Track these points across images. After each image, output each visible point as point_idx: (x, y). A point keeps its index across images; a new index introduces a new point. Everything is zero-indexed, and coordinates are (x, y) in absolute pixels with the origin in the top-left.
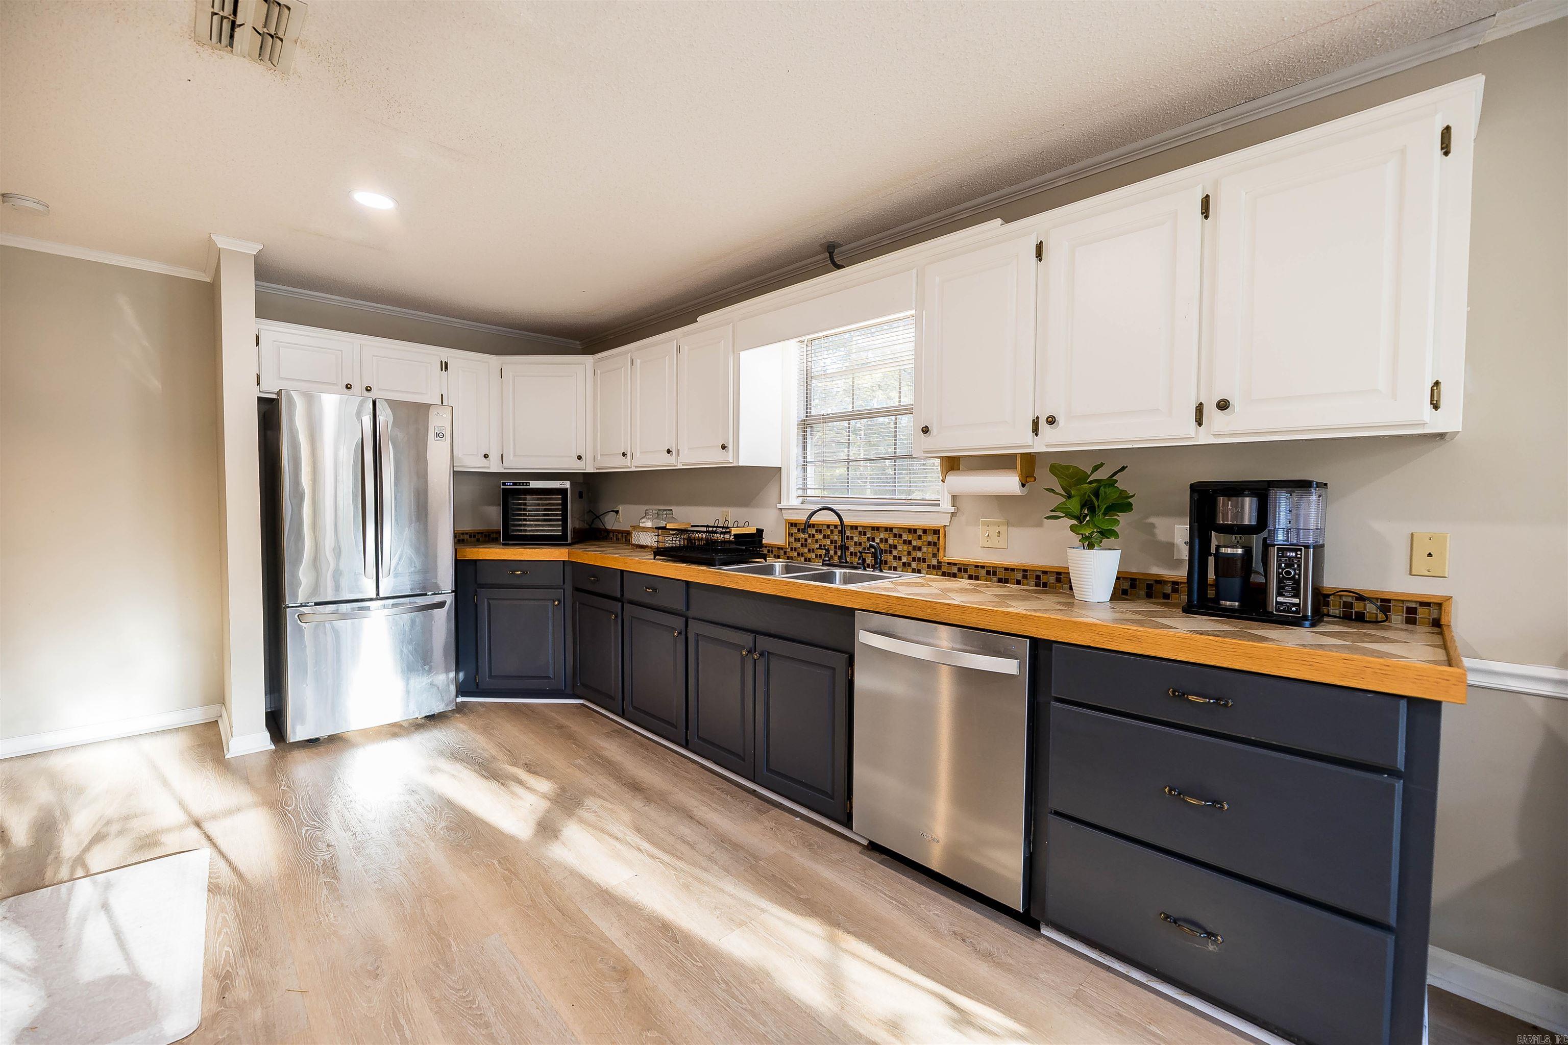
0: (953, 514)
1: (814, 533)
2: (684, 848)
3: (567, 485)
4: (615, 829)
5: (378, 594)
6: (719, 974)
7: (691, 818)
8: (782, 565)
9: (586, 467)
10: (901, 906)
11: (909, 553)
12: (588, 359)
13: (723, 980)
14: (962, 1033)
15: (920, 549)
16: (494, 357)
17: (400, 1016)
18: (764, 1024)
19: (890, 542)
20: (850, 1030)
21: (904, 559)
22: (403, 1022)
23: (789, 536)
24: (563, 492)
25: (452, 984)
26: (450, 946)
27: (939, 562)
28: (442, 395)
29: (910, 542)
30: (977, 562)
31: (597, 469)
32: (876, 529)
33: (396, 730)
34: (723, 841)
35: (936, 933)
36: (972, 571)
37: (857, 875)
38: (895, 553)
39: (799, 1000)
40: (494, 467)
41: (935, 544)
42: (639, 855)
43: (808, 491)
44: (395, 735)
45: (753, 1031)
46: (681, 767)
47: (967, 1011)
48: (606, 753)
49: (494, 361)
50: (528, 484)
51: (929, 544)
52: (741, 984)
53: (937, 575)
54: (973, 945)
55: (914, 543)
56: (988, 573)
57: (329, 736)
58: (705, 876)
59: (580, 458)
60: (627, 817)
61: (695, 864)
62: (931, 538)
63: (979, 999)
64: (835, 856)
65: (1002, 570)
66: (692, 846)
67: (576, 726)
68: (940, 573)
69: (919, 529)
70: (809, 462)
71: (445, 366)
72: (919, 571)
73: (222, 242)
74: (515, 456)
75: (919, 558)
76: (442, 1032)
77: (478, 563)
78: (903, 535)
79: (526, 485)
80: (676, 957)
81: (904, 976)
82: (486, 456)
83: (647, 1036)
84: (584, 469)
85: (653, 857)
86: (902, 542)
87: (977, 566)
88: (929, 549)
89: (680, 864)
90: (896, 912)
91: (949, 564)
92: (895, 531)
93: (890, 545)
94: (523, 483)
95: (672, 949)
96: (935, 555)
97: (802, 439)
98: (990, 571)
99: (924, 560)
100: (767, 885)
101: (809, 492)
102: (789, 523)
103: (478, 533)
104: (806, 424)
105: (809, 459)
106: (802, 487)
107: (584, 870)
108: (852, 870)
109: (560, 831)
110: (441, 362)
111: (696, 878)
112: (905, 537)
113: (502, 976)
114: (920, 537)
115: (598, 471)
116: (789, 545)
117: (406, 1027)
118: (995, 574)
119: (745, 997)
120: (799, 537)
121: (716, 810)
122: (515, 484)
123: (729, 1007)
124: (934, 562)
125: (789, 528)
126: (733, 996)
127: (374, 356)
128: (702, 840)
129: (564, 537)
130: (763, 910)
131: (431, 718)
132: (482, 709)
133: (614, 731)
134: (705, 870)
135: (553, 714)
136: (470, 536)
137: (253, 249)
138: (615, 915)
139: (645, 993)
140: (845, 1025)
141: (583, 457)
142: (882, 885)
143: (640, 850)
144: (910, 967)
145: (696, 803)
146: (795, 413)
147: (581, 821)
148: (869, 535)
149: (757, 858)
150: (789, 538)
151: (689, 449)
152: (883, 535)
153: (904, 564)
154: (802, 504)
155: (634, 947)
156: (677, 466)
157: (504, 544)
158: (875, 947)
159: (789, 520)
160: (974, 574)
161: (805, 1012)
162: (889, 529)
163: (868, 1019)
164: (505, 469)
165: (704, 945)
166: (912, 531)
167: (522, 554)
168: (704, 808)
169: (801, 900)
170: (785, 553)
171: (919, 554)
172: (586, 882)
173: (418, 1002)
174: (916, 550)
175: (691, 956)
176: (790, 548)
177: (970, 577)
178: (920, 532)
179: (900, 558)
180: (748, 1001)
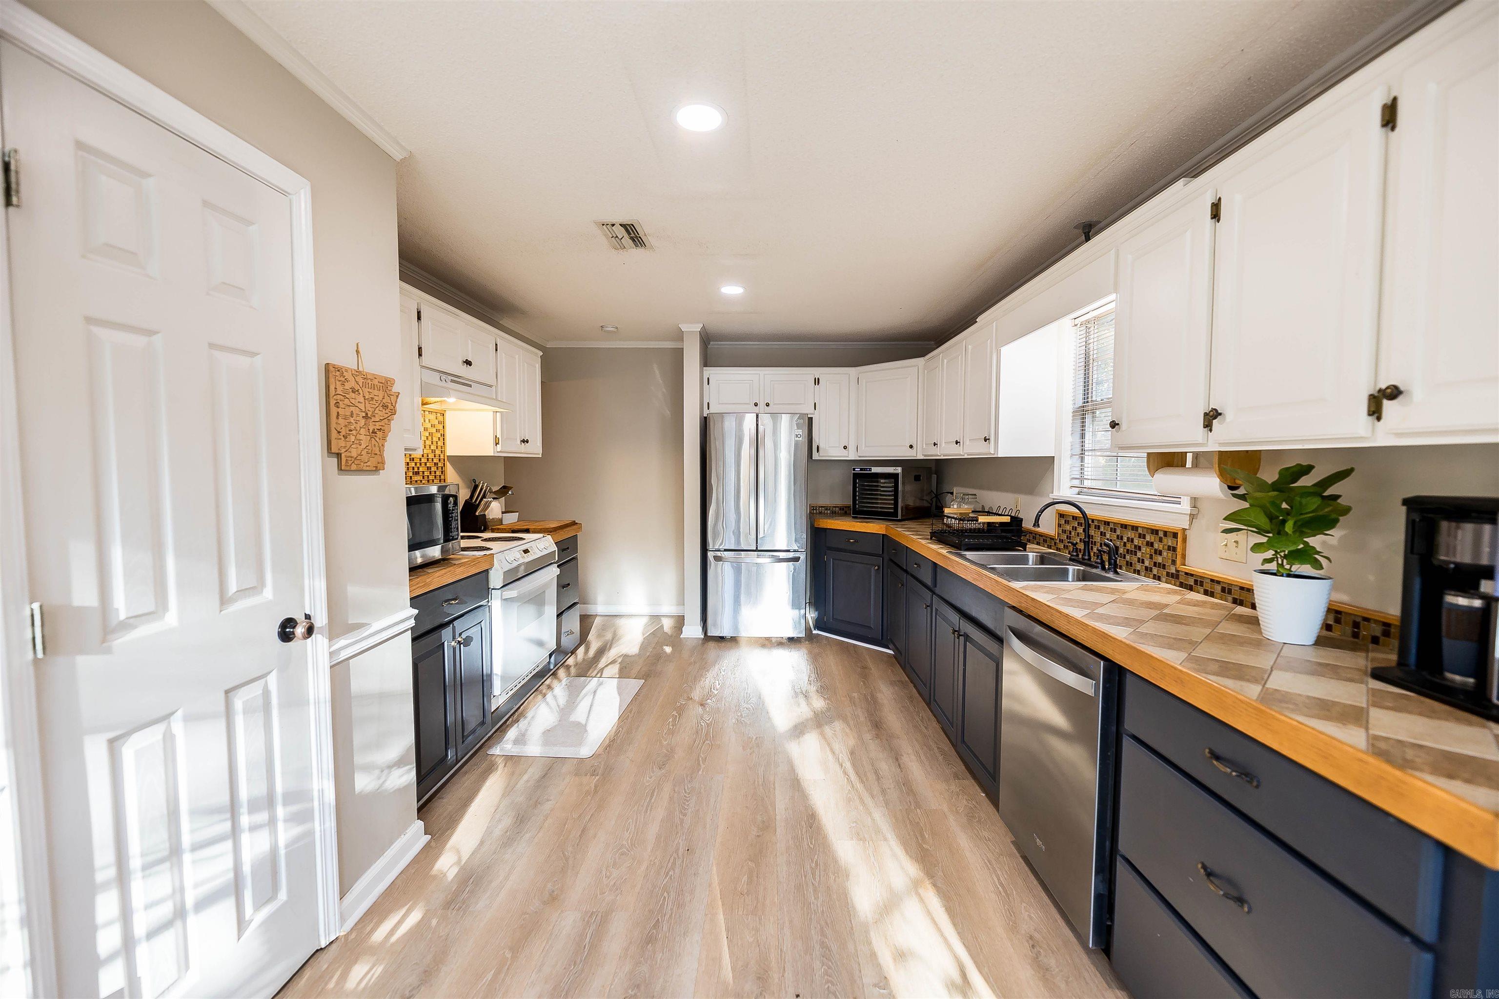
0: (1192, 517)
1: (1076, 526)
2: (872, 777)
3: (899, 470)
4: (837, 747)
5: (757, 548)
6: (818, 857)
7: (897, 760)
8: (1036, 555)
9: (917, 455)
10: (1003, 894)
11: (1151, 557)
12: (920, 361)
13: (816, 862)
14: (950, 993)
15: (1160, 553)
16: (853, 369)
17: (656, 790)
18: (817, 898)
19: (1136, 542)
20: (866, 936)
21: (1147, 563)
22: (655, 794)
23: (1058, 527)
24: (895, 476)
25: (686, 788)
26: (699, 770)
27: (1178, 571)
28: (815, 403)
29: (1152, 544)
30: (1213, 575)
31: (925, 456)
32: (1124, 526)
33: (767, 642)
34: (906, 786)
35: (1013, 927)
36: (1208, 586)
37: (989, 855)
38: (1139, 554)
39: (852, 900)
40: (852, 456)
41: (1174, 549)
42: (837, 767)
43: (1086, 481)
44: (763, 646)
45: (806, 897)
46: (925, 723)
47: (972, 985)
48: (879, 696)
49: (852, 371)
50: (870, 470)
51: (1169, 548)
52: (825, 870)
53: (1174, 585)
54: (1038, 954)
55: (1156, 546)
56: (1223, 590)
57: (731, 637)
58: (868, 799)
59: (911, 447)
60: (852, 742)
61: (869, 790)
62: (1169, 542)
63: (993, 986)
64: (986, 834)
65: (1237, 589)
66: (878, 778)
67: (875, 670)
68: (1178, 583)
69: (1161, 530)
70: (1087, 450)
71: (817, 381)
72: (1159, 579)
73: (684, 328)
74: (866, 446)
75: (1160, 564)
76: (666, 807)
77: (827, 530)
78: (1147, 535)
79: (869, 471)
80: (802, 835)
81: (947, 934)
82: (845, 448)
83: (748, 863)
84: (915, 457)
85: (845, 773)
86: (1145, 543)
87: (1212, 580)
88: (1169, 554)
89: (859, 786)
90: (993, 896)
91: (1186, 574)
92: (1140, 531)
93: (1135, 546)
94: (867, 469)
95: (804, 830)
96: (1174, 562)
97: (1080, 427)
98: (1225, 588)
99: (1164, 567)
100: (906, 826)
101: (1087, 483)
102: (1058, 513)
103: (846, 507)
104: (1085, 410)
105: (1087, 446)
106: (1078, 477)
107: (797, 762)
108: (989, 850)
109: (804, 734)
110: (815, 378)
111: (861, 799)
112: (1148, 538)
113: (709, 796)
114: (1161, 540)
115: (925, 458)
116: (1058, 537)
117: (655, 797)
118: (1230, 592)
119: (820, 878)
120: (1066, 529)
121: (922, 762)
122: (861, 470)
123: (805, 877)
124: (1173, 570)
125: (1058, 519)
126: (814, 874)
127: (771, 381)
128: (890, 777)
129: (895, 514)
130: (885, 839)
131: (791, 639)
132: (825, 642)
133: (901, 682)
134: (873, 797)
135: (867, 657)
136: (840, 509)
137: (698, 328)
138: (791, 795)
139: (767, 843)
140: (867, 932)
141: (915, 446)
142: (1004, 873)
143: (842, 766)
144: (958, 933)
145: (910, 751)
146: (1071, 398)
147: (823, 735)
148: (1118, 532)
149: (918, 805)
150: (1058, 529)
151: (970, 440)
152: (1130, 534)
153: (1146, 568)
154: (1079, 494)
155: (785, 816)
156: (964, 455)
157: (853, 517)
158: (944, 906)
159: (1060, 510)
160: (1210, 590)
161: (848, 909)
162: (1135, 528)
163: (886, 939)
164: (859, 457)
165: (825, 837)
166: (1155, 532)
167: (854, 526)
168: (913, 757)
169: (920, 846)
170: (1055, 543)
171: (1159, 559)
172: (792, 769)
173: (667, 789)
174: (1157, 554)
175: (811, 840)
176: (1058, 540)
177: (1206, 593)
178: (1161, 534)
179: (1143, 562)
180: (819, 881)
